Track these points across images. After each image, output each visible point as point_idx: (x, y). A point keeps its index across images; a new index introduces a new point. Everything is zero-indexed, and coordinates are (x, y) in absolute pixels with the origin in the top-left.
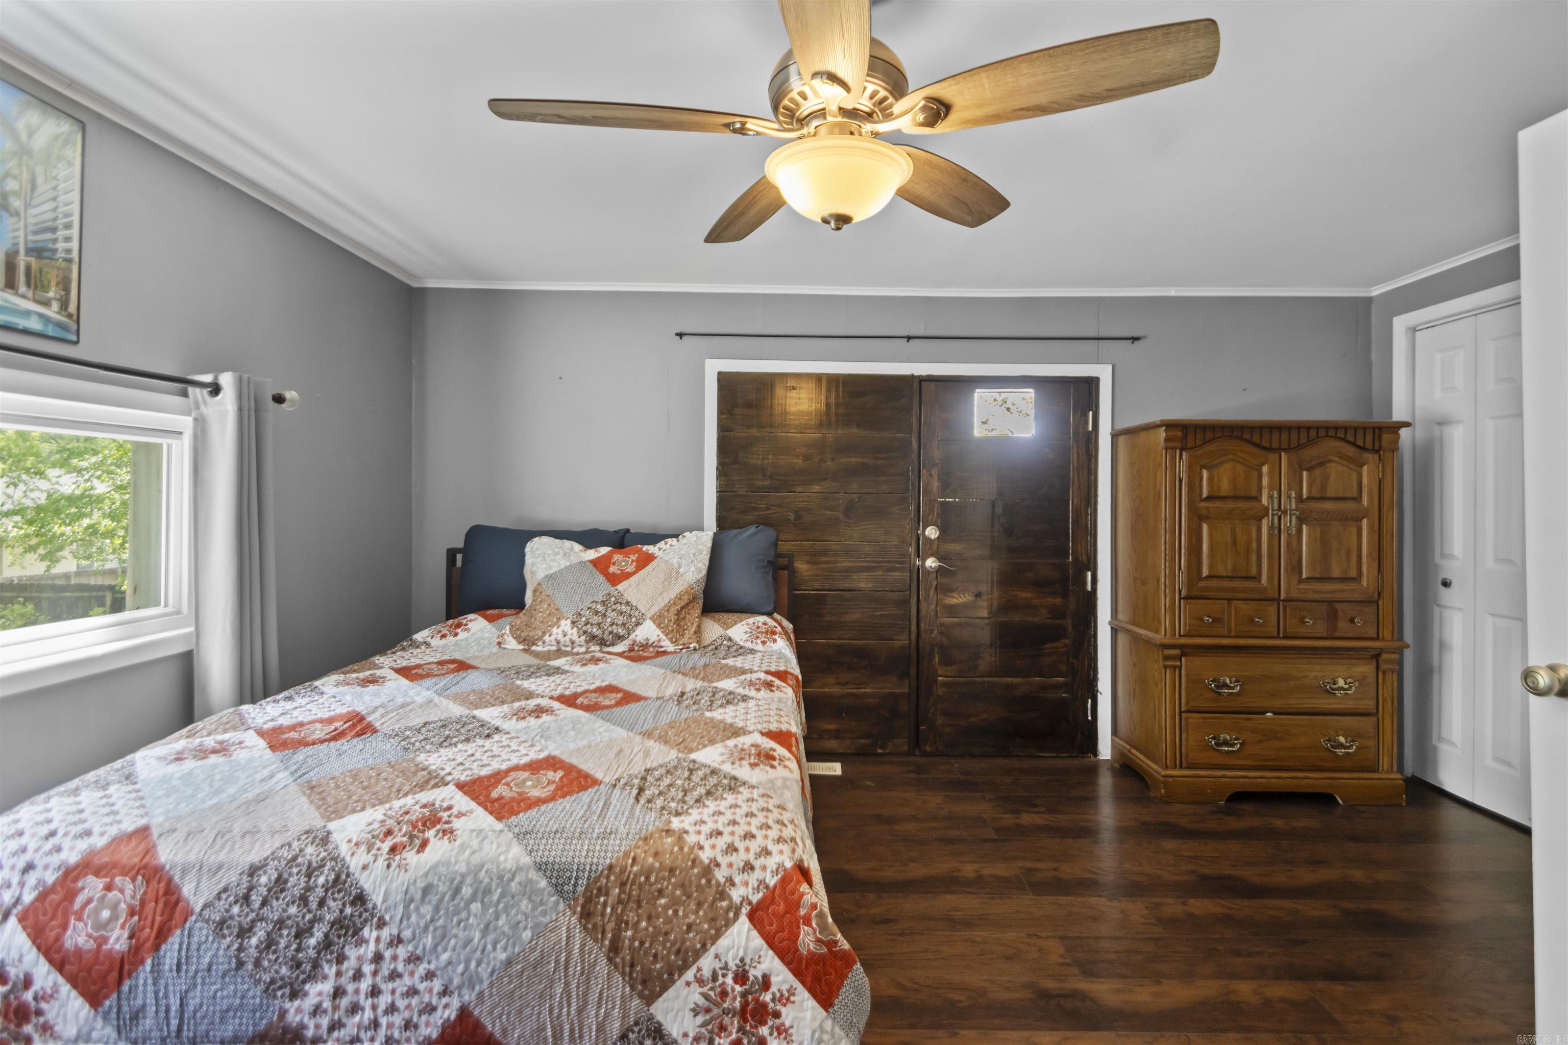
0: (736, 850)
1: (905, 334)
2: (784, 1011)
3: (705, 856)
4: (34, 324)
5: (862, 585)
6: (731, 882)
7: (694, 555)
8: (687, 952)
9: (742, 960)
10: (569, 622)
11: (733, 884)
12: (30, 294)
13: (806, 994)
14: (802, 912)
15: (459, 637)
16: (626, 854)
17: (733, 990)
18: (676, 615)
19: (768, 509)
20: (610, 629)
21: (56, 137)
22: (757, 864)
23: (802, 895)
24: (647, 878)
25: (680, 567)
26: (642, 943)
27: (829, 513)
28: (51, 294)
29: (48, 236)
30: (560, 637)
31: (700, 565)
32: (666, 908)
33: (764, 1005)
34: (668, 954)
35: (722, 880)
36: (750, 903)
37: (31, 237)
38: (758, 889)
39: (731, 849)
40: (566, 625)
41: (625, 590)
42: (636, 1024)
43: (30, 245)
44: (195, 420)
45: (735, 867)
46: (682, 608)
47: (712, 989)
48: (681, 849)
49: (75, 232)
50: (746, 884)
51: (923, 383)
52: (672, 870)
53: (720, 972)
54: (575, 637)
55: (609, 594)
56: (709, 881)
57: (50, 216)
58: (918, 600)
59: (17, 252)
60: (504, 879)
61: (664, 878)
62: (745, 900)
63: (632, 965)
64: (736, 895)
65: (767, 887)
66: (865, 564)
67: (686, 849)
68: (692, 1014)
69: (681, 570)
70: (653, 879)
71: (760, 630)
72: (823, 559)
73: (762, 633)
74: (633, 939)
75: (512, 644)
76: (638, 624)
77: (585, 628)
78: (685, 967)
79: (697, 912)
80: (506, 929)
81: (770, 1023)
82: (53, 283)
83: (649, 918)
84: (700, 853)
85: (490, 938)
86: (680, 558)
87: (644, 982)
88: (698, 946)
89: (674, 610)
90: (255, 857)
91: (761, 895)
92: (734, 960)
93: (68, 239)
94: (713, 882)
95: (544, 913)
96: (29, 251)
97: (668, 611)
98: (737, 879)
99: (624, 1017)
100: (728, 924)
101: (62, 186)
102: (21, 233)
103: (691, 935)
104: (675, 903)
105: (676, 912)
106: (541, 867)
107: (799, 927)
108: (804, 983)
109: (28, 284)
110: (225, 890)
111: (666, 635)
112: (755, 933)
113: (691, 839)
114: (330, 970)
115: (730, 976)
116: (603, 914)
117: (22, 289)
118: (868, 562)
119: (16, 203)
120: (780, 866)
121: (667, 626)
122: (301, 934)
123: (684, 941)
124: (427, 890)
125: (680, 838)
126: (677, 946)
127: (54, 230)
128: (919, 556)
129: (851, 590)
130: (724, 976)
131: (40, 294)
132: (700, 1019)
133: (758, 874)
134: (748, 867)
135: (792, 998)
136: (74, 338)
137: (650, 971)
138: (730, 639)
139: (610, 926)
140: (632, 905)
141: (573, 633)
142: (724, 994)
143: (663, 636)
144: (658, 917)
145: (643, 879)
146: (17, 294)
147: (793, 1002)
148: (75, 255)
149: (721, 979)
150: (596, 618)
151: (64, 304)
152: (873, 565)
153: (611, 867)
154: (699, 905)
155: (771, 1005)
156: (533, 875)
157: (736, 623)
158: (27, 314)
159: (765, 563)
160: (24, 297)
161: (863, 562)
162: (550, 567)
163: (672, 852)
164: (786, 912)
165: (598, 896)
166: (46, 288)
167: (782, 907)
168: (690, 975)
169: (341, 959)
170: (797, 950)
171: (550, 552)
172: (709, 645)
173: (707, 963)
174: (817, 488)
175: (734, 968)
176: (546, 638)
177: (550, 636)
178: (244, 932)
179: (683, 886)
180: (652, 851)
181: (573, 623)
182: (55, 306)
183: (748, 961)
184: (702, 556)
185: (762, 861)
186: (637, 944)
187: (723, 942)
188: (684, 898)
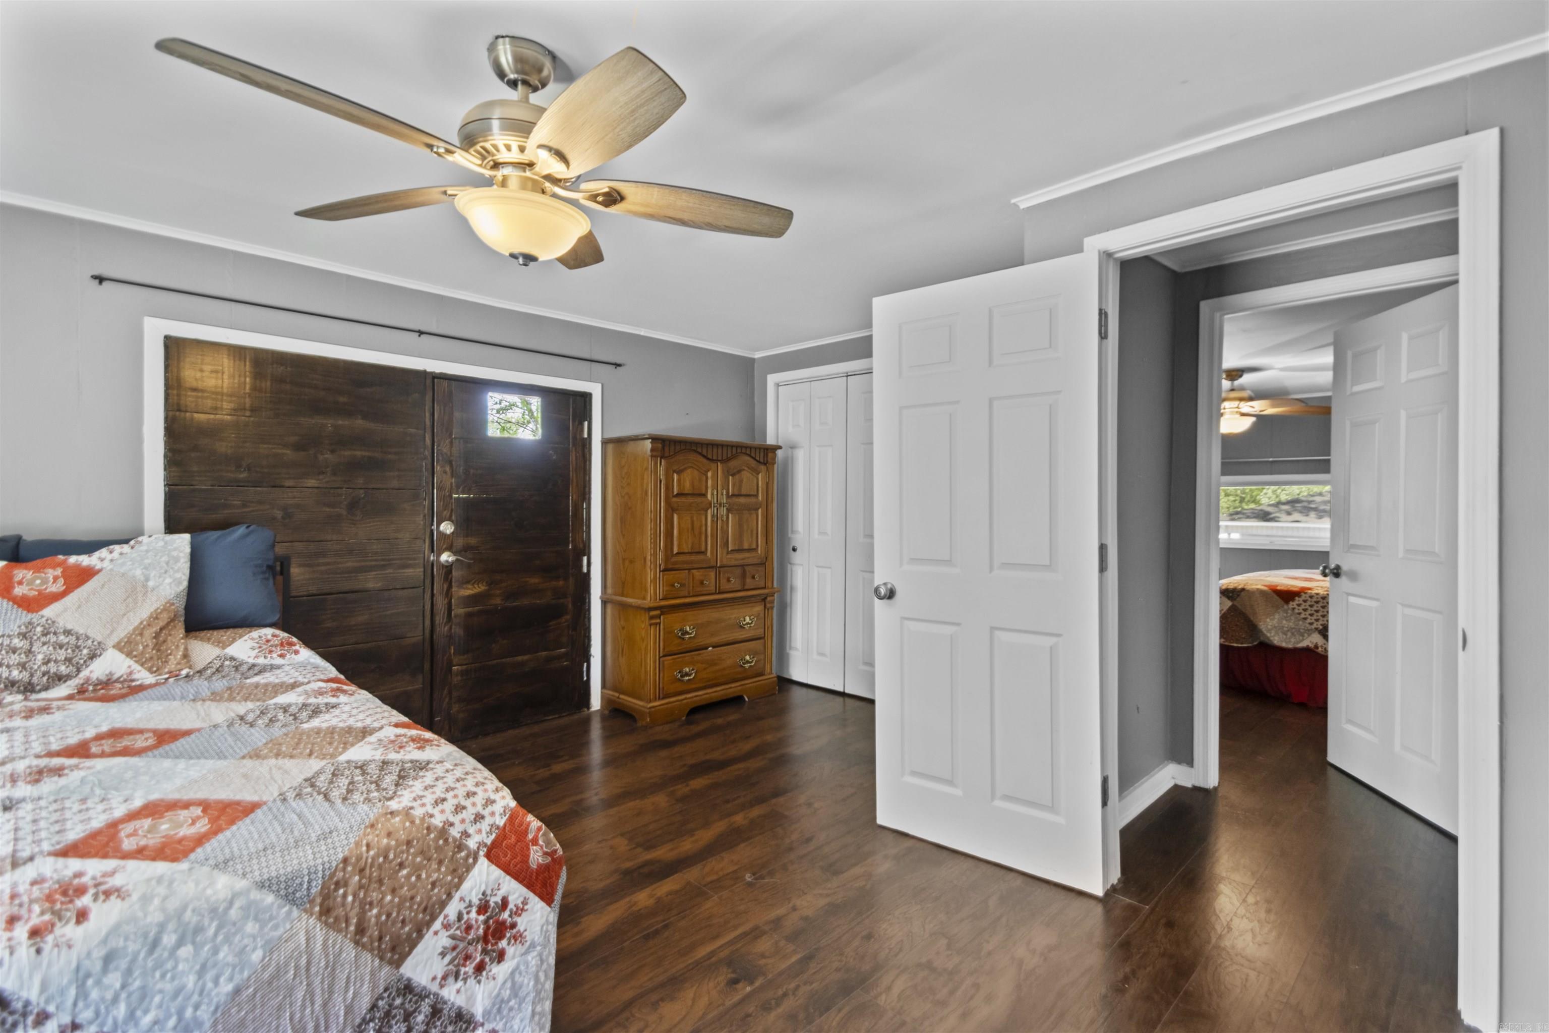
0: (464, 808)
1: (417, 328)
2: (519, 920)
3: (438, 821)
5: (371, 585)
6: (466, 834)
7: (167, 563)
8: (433, 906)
9: (483, 894)
11: (468, 836)
13: (537, 899)
14: (530, 836)
16: (358, 844)
17: (477, 921)
18: (155, 638)
19: (244, 505)
20: (44, 668)
22: (486, 813)
23: (529, 824)
24: (386, 857)
25: (147, 579)
26: (389, 915)
27: (328, 509)
31: (178, 575)
32: (408, 877)
33: (503, 923)
34: (416, 914)
35: (458, 836)
36: (486, 845)
38: (491, 832)
39: (459, 809)
41: (58, 615)
42: (386, 990)
45: (467, 821)
46: (161, 629)
47: (458, 928)
48: (412, 822)
50: (480, 831)
51: (436, 380)
52: (409, 843)
53: (465, 912)
55: (30, 623)
56: (446, 840)
58: (433, 595)
60: (218, 910)
61: (402, 852)
62: (481, 844)
63: (380, 939)
64: (472, 844)
65: (498, 828)
66: (373, 563)
67: (418, 822)
68: (440, 957)
69: (151, 584)
70: (391, 856)
71: (272, 643)
72: (321, 560)
73: (276, 646)
74: (378, 916)
76: (93, 656)
78: (433, 919)
79: (439, 870)
80: (229, 960)
81: (508, 935)
83: (394, 891)
84: (433, 820)
85: (210, 976)
86: (146, 568)
87: (393, 949)
88: (444, 897)
89: (149, 633)
91: (494, 835)
92: (476, 896)
94: (450, 840)
95: (276, 927)
97: (141, 634)
98: (471, 831)
99: (374, 989)
100: (468, 869)
103: (436, 891)
104: (417, 869)
105: (419, 877)
106: (262, 885)
107: (529, 849)
108: (535, 891)
111: (142, 665)
112: (493, 867)
113: (418, 812)
115: (474, 910)
116: (343, 904)
118: (376, 560)
120: (505, 808)
121: (143, 653)
123: (430, 898)
124: (109, 958)
125: (407, 815)
128: (433, 551)
129: (356, 592)
130: (468, 913)
132: (448, 958)
133: (488, 820)
134: (479, 818)
135: (526, 907)
137: (399, 936)
138: (232, 659)
139: (354, 913)
140: (374, 886)
142: (469, 928)
143: (136, 667)
144: (402, 887)
145: (381, 859)
147: (527, 910)
149: (465, 917)
152: (383, 563)
153: (345, 860)
154: (440, 863)
155: (509, 920)
156: (255, 895)
157: (234, 640)
159: (264, 568)
161: (371, 561)
163: (405, 828)
164: (518, 841)
165: (336, 890)
167: (513, 839)
168: (437, 925)
170: (529, 867)
172: (205, 669)
173: (452, 910)
174: (312, 482)
175: (478, 902)
179: (422, 852)
180: (383, 833)
183: (489, 892)
184: (179, 564)
185: (490, 809)
186: (384, 918)
187: (466, 885)
188: (425, 862)
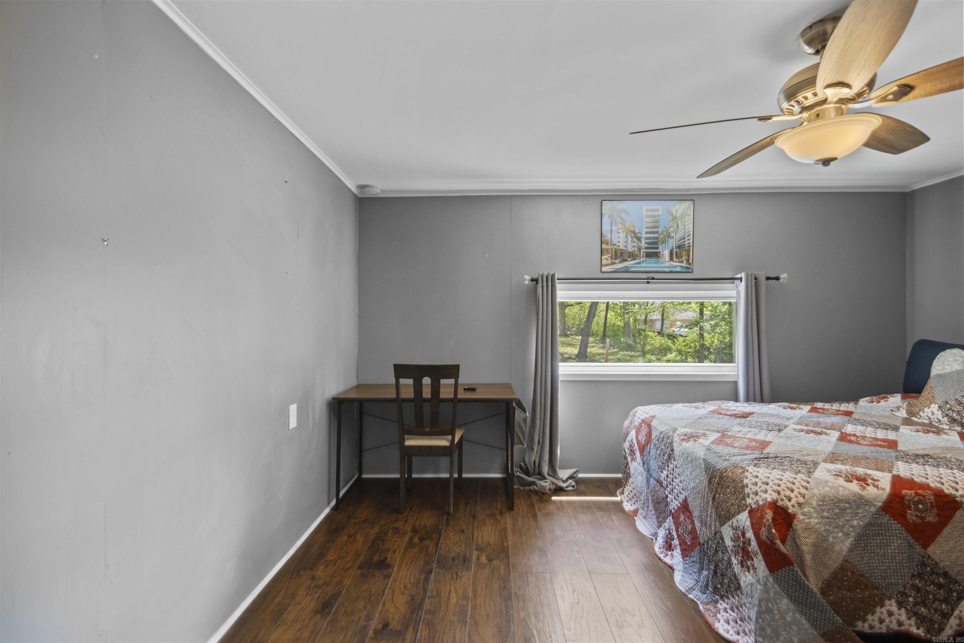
0: (757, 485)
2: (754, 559)
3: (746, 481)
4: (679, 269)
6: (748, 495)
8: (731, 513)
9: (744, 527)
10: (937, 406)
11: (749, 497)
12: (677, 261)
13: (762, 558)
14: (764, 521)
15: (880, 404)
16: (726, 468)
17: (741, 538)
21: (685, 208)
22: (759, 494)
23: (766, 513)
24: (727, 479)
28: (684, 259)
29: (683, 241)
30: (930, 415)
32: (729, 493)
33: (749, 552)
34: (726, 511)
35: (746, 493)
36: (751, 507)
37: (677, 243)
38: (755, 503)
40: (934, 407)
42: (718, 532)
43: (677, 246)
44: (737, 292)
45: (752, 491)
47: (736, 533)
49: (691, 237)
50: (753, 499)
52: (734, 481)
53: (738, 528)
54: (940, 417)
56: (742, 491)
57: (684, 234)
59: (673, 249)
60: (697, 459)
61: (731, 482)
62: (750, 504)
63: (717, 508)
64: (749, 501)
65: (758, 504)
67: (742, 476)
68: (731, 539)
70: (728, 480)
74: (718, 499)
75: (903, 413)
77: (947, 412)
78: (730, 519)
79: (736, 500)
80: (694, 476)
81: (751, 561)
82: (684, 255)
83: (723, 494)
85: (691, 477)
87: (719, 517)
88: (733, 513)
90: (662, 430)
91: (755, 506)
92: (742, 525)
93: (689, 240)
94: (744, 492)
95: (702, 476)
96: (676, 248)
98: (751, 496)
99: (715, 527)
100: (744, 510)
101: (687, 223)
102: (674, 243)
103: (733, 508)
104: (731, 493)
105: (730, 496)
106: (705, 460)
107: (762, 526)
108: (761, 552)
109: (677, 258)
110: (656, 436)
112: (749, 519)
113: (747, 474)
114: (666, 468)
115: (740, 532)
116: (713, 485)
117: (675, 259)
119: (672, 234)
120: (766, 499)
122: (664, 455)
123: (730, 509)
124: (683, 454)
125: (744, 472)
126: (728, 509)
127: (684, 238)
131: (680, 260)
132: (733, 543)
133: (757, 498)
134: (756, 494)
135: (757, 556)
136: (691, 271)
137: (721, 514)
139: (714, 490)
140: (720, 486)
141: (939, 415)
142: (739, 538)
144: (726, 495)
146: (673, 262)
147: (757, 558)
148: (691, 244)
149: (738, 531)
150: (958, 407)
151: (688, 261)
153: (719, 470)
154: (737, 498)
155: (751, 553)
156: (702, 462)
158: (676, 267)
160: (675, 262)
162: (944, 369)
163: (738, 475)
164: (760, 518)
165: (714, 478)
166: (681, 257)
167: (759, 515)
168: (730, 522)
169: (668, 466)
170: (760, 535)
171: (951, 359)
173: (735, 522)
175: (741, 528)
176: (921, 413)
177: (923, 412)
178: (657, 449)
179: (735, 488)
180: (732, 471)
181: (940, 407)
182: (685, 262)
183: (746, 529)
185: (762, 494)
186: (719, 501)
187: (740, 516)
188: (734, 493)
